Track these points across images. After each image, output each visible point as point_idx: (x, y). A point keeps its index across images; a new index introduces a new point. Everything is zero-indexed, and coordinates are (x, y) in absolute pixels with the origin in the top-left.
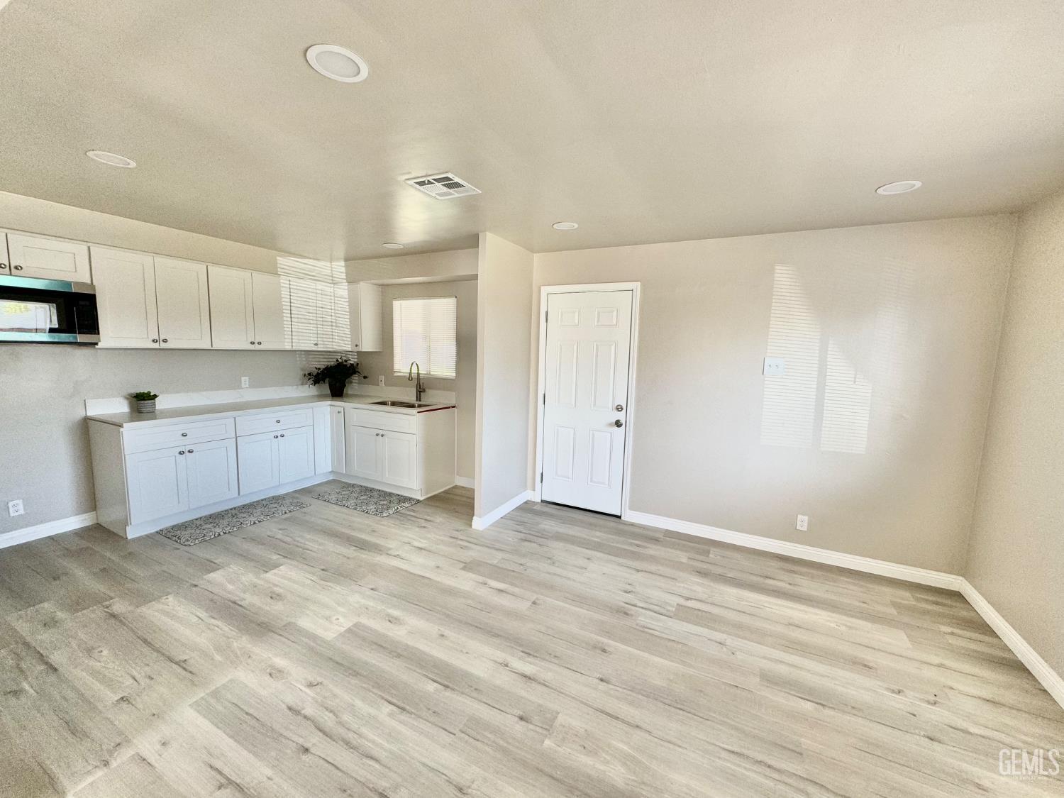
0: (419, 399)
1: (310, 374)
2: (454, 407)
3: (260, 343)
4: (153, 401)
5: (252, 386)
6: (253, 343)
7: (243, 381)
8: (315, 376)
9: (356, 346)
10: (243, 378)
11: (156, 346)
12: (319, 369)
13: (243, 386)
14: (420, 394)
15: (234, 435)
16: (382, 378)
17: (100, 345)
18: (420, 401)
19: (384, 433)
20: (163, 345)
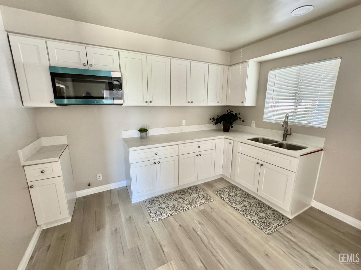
0: (285, 139)
1: (213, 119)
2: (322, 150)
3: (192, 102)
4: (146, 133)
5: (187, 125)
6: (189, 102)
7: (183, 122)
8: (216, 120)
9: (242, 102)
10: (183, 121)
11: (146, 105)
12: (219, 116)
13: (183, 124)
14: (286, 136)
15: (178, 155)
16: (254, 122)
17: (123, 106)
18: (286, 140)
19: (263, 163)
20: (150, 105)
